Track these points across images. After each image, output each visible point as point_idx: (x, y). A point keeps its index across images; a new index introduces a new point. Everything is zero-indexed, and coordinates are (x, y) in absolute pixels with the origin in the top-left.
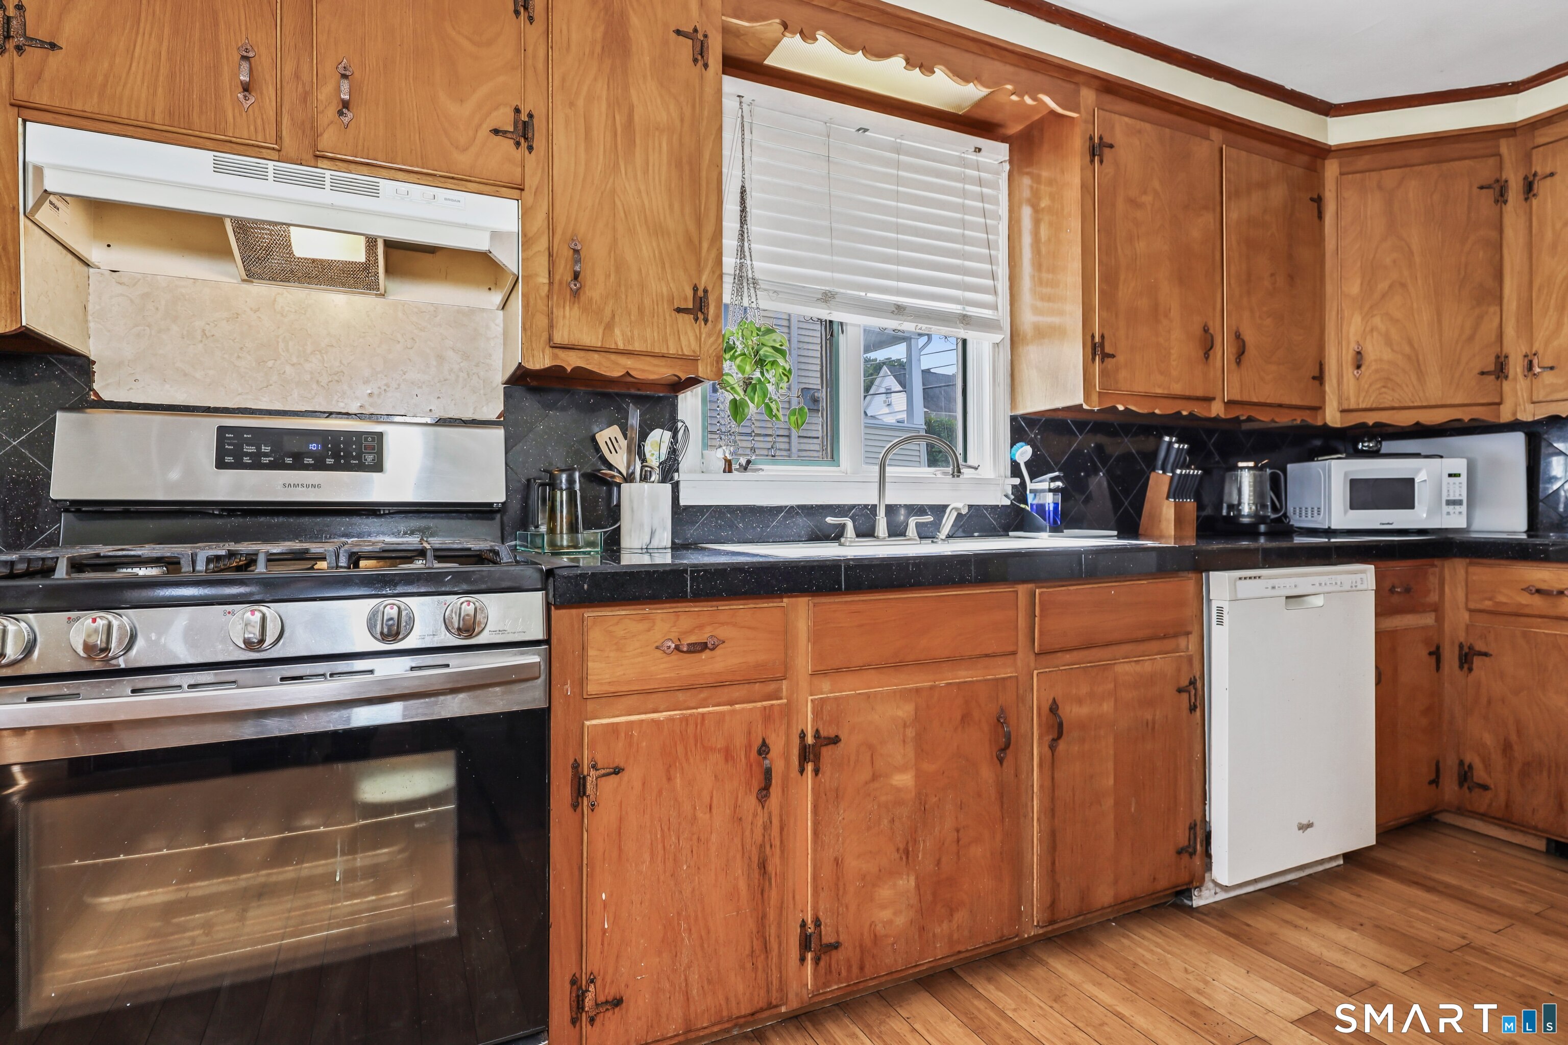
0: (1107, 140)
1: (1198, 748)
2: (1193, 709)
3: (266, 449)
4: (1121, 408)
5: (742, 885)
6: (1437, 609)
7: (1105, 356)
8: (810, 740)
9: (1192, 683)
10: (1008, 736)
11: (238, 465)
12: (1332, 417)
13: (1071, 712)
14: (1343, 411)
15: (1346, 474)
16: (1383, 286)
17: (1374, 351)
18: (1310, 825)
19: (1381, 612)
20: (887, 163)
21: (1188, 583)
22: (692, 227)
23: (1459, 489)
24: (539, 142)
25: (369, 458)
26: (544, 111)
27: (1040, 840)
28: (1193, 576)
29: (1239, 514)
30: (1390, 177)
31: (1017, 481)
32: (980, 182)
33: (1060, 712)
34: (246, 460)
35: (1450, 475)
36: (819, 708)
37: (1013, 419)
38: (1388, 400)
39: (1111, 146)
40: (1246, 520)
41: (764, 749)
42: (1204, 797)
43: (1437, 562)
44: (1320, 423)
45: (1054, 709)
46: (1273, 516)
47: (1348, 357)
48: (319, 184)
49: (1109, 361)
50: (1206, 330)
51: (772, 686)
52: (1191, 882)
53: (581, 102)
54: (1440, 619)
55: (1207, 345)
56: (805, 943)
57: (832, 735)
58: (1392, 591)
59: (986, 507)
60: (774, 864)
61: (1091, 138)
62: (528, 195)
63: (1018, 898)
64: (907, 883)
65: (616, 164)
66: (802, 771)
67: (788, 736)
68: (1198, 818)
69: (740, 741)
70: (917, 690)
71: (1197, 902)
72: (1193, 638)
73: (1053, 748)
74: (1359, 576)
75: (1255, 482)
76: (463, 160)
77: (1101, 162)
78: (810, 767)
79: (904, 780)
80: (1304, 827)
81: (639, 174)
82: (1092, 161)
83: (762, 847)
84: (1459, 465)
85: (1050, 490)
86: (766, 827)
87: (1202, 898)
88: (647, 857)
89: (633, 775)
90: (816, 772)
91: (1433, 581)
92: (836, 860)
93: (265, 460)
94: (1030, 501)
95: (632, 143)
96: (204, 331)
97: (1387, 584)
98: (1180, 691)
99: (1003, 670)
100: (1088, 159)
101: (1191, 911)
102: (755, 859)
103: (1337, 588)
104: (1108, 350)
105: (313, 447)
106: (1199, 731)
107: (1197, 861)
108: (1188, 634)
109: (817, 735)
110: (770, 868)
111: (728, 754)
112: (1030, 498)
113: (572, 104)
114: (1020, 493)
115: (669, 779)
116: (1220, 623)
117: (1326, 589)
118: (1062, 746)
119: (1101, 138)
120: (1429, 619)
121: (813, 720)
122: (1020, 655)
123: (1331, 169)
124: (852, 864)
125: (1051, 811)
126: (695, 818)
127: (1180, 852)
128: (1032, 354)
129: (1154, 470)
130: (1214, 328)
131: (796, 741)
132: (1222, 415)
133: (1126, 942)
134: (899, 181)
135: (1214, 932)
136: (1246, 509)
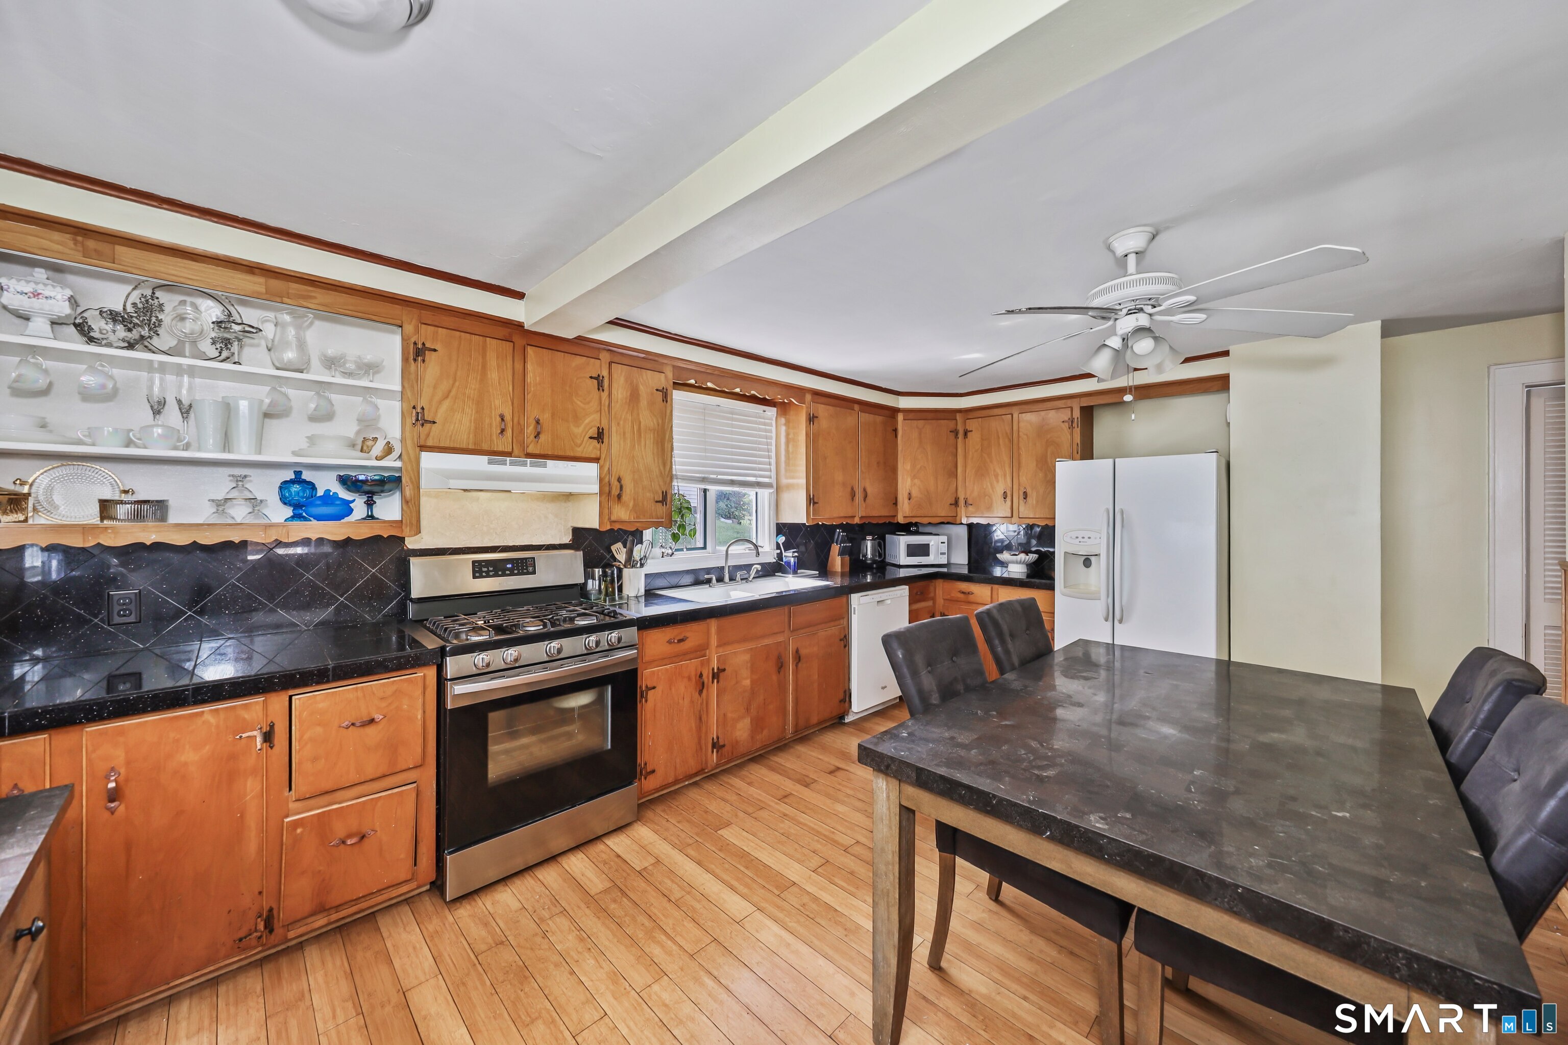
0: (815, 415)
1: (847, 661)
2: (845, 646)
3: (491, 569)
4: (820, 523)
5: (693, 725)
6: (934, 599)
7: (815, 503)
8: (716, 671)
9: (845, 637)
10: (782, 663)
11: (481, 577)
12: (901, 520)
13: (803, 652)
14: (904, 517)
15: (905, 542)
16: (918, 467)
17: (915, 493)
18: (886, 687)
19: (911, 603)
20: (728, 419)
21: (844, 599)
22: (662, 468)
23: (944, 548)
24: (606, 440)
25: (531, 568)
26: (608, 427)
27: (792, 701)
28: (845, 596)
29: (866, 558)
30: (921, 423)
31: (779, 551)
32: (765, 424)
33: (799, 652)
34: (484, 574)
35: (942, 543)
36: (719, 658)
37: (778, 524)
38: (919, 513)
39: (817, 417)
40: (869, 562)
41: (701, 675)
42: (849, 679)
43: (933, 581)
44: (896, 522)
45: (797, 651)
46: (879, 560)
47: (906, 496)
48: (525, 464)
49: (816, 505)
50: (852, 489)
51: (703, 652)
52: (844, 713)
53: (621, 423)
54: (934, 603)
55: (853, 495)
56: (714, 745)
57: (723, 668)
58: (917, 594)
59: (766, 563)
60: (704, 718)
61: (810, 414)
62: (601, 461)
63: (785, 723)
64: (747, 721)
65: (634, 445)
66: (713, 682)
67: (709, 670)
68: (847, 688)
69: (693, 673)
70: (751, 649)
71: (847, 721)
72: (845, 620)
73: (797, 666)
74: (903, 591)
75: (872, 545)
76: (579, 452)
77: (813, 424)
78: (715, 681)
79: (747, 682)
80: (883, 688)
81: (643, 449)
82: (810, 424)
83: (700, 711)
84: (944, 539)
85: (793, 557)
86: (702, 704)
87: (848, 719)
88: (663, 718)
89: (659, 689)
90: (718, 682)
91: (932, 588)
92: (724, 714)
93: (491, 574)
94: (784, 561)
95: (640, 435)
96: (450, 514)
97: (915, 591)
98: (841, 640)
99: (780, 639)
100: (808, 422)
101: (845, 724)
102: (698, 716)
103: (895, 596)
104: (815, 501)
105: (509, 566)
106: (847, 654)
107: (847, 704)
108: (843, 618)
109: (718, 669)
110: (703, 719)
111: (689, 679)
112: (784, 559)
113: (618, 424)
114: (780, 556)
115: (670, 689)
116: (854, 614)
117: (891, 597)
118: (800, 665)
119: (813, 414)
120: (930, 603)
121: (717, 663)
122: (786, 632)
123: (900, 417)
124: (729, 715)
125: (796, 690)
126: (679, 703)
127: (841, 701)
128: (786, 496)
129: (833, 543)
130: (856, 489)
131: (711, 671)
132: (859, 523)
133: (822, 737)
134: (732, 426)
135: (852, 730)
136: (869, 556)
